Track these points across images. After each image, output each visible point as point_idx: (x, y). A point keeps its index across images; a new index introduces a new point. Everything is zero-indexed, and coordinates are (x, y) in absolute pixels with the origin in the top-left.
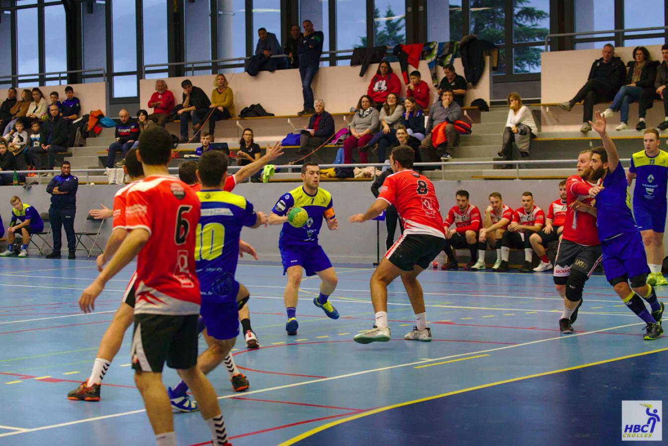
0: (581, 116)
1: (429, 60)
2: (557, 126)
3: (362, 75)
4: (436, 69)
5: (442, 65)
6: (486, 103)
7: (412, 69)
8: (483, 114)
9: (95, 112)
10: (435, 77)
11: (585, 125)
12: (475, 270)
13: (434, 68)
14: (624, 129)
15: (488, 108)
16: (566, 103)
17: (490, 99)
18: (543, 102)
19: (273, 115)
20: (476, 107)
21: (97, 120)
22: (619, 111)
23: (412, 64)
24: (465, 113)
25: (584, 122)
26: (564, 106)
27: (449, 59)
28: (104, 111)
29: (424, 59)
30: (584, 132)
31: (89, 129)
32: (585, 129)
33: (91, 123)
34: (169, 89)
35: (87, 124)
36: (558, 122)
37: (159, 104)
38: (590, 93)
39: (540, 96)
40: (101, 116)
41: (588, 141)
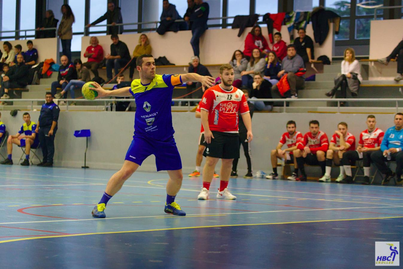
1: (288, 25)
2: (380, 78)
3: (239, 35)
4: (293, 33)
5: (298, 29)
6: (328, 59)
7: (275, 31)
8: (326, 67)
9: (48, 60)
10: (292, 37)
11: (399, 76)
12: (322, 181)
13: (292, 32)
15: (330, 62)
16: (383, 59)
17: (333, 55)
18: (370, 58)
19: (174, 65)
20: (320, 61)
21: (49, 66)
23: (276, 28)
24: (312, 66)
25: (397, 73)
26: (382, 61)
27: (303, 25)
28: (55, 59)
29: (285, 24)
30: (397, 81)
31: (43, 73)
32: (398, 78)
33: (45, 68)
34: (100, 43)
35: (42, 69)
36: (381, 74)
37: (92, 55)
39: (368, 54)
40: (52, 63)
41: (398, 87)
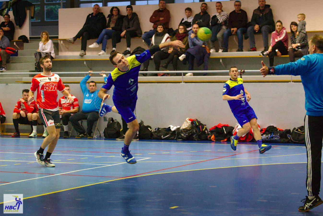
0: (80, 46)
2: (68, 52)
5: (1, 14)
6: (27, 38)
8: (25, 44)
11: (83, 52)
12: (31, 137)
14: (103, 54)
15: (28, 41)
16: (71, 39)
17: (30, 35)
18: (60, 38)
20: (21, 40)
22: (101, 44)
24: (15, 44)
25: (82, 50)
26: (70, 41)
30: (82, 56)
32: (82, 54)
36: (68, 50)
38: (85, 33)
39: (58, 34)
41: (83, 61)
